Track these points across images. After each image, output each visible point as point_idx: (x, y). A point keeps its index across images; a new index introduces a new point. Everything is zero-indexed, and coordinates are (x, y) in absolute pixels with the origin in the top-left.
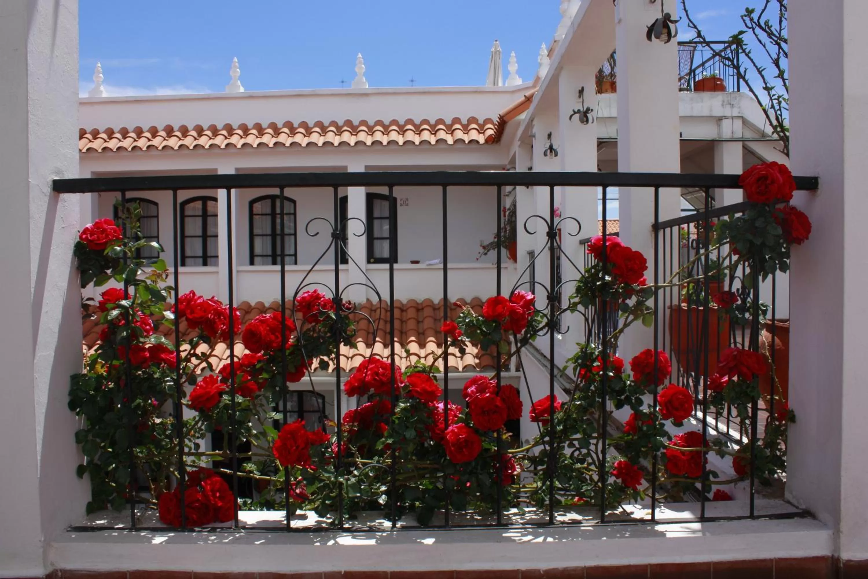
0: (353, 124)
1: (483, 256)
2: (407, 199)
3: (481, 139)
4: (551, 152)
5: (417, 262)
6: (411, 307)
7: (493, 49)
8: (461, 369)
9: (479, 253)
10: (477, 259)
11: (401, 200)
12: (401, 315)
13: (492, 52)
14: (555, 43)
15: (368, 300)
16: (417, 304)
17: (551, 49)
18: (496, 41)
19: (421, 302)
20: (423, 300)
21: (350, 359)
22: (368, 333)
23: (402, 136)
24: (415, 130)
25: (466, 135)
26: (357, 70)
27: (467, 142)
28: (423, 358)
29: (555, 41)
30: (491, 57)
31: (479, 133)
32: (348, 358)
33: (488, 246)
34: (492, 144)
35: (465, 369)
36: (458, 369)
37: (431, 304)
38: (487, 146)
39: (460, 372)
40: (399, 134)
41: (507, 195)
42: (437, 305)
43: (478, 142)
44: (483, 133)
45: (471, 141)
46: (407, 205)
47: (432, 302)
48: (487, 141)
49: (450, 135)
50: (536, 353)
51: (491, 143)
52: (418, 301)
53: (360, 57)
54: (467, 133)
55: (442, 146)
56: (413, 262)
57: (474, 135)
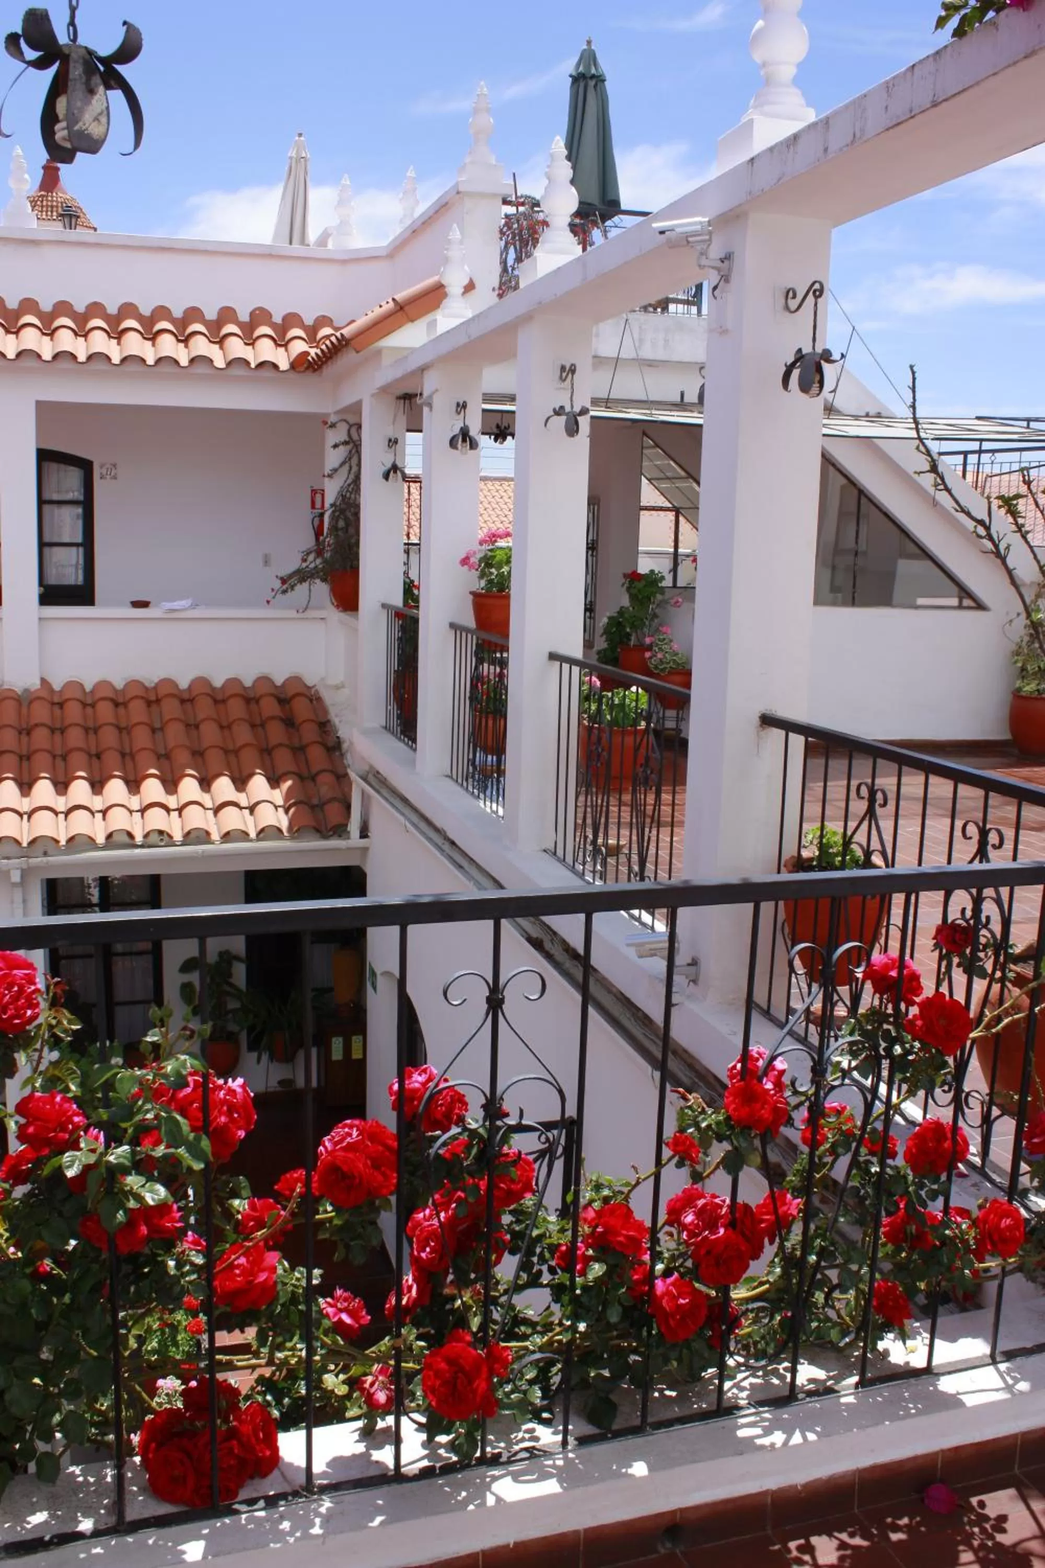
0: (4, 306)
1: (279, 596)
2: (115, 466)
3: (282, 360)
4: (464, 440)
5: (144, 604)
6: (136, 697)
7: (293, 153)
8: (253, 835)
9: (273, 590)
10: (268, 602)
11: (102, 467)
12: (117, 716)
13: (291, 158)
14: (458, 196)
15: (43, 681)
16: (147, 689)
17: (447, 203)
18: (300, 135)
19: (153, 685)
20: (156, 680)
21: (25, 817)
22: (54, 757)
23: (115, 341)
24: (142, 331)
25: (250, 347)
26: (12, 184)
27: (253, 366)
28: (174, 810)
29: (458, 193)
30: (287, 168)
31: (277, 345)
32: (21, 815)
33: (291, 576)
34: (303, 372)
35: (262, 835)
36: (247, 834)
37: (174, 691)
38: (293, 375)
39: (251, 841)
40: (110, 337)
41: (330, 476)
42: (184, 690)
43: (275, 366)
44: (285, 346)
45: (261, 365)
46: (115, 478)
47: (177, 686)
48: (294, 366)
49: (217, 346)
50: (423, 825)
51: (302, 369)
52: (147, 684)
53: (18, 156)
54: (252, 344)
55: (200, 369)
56: (139, 604)
57: (267, 351)
